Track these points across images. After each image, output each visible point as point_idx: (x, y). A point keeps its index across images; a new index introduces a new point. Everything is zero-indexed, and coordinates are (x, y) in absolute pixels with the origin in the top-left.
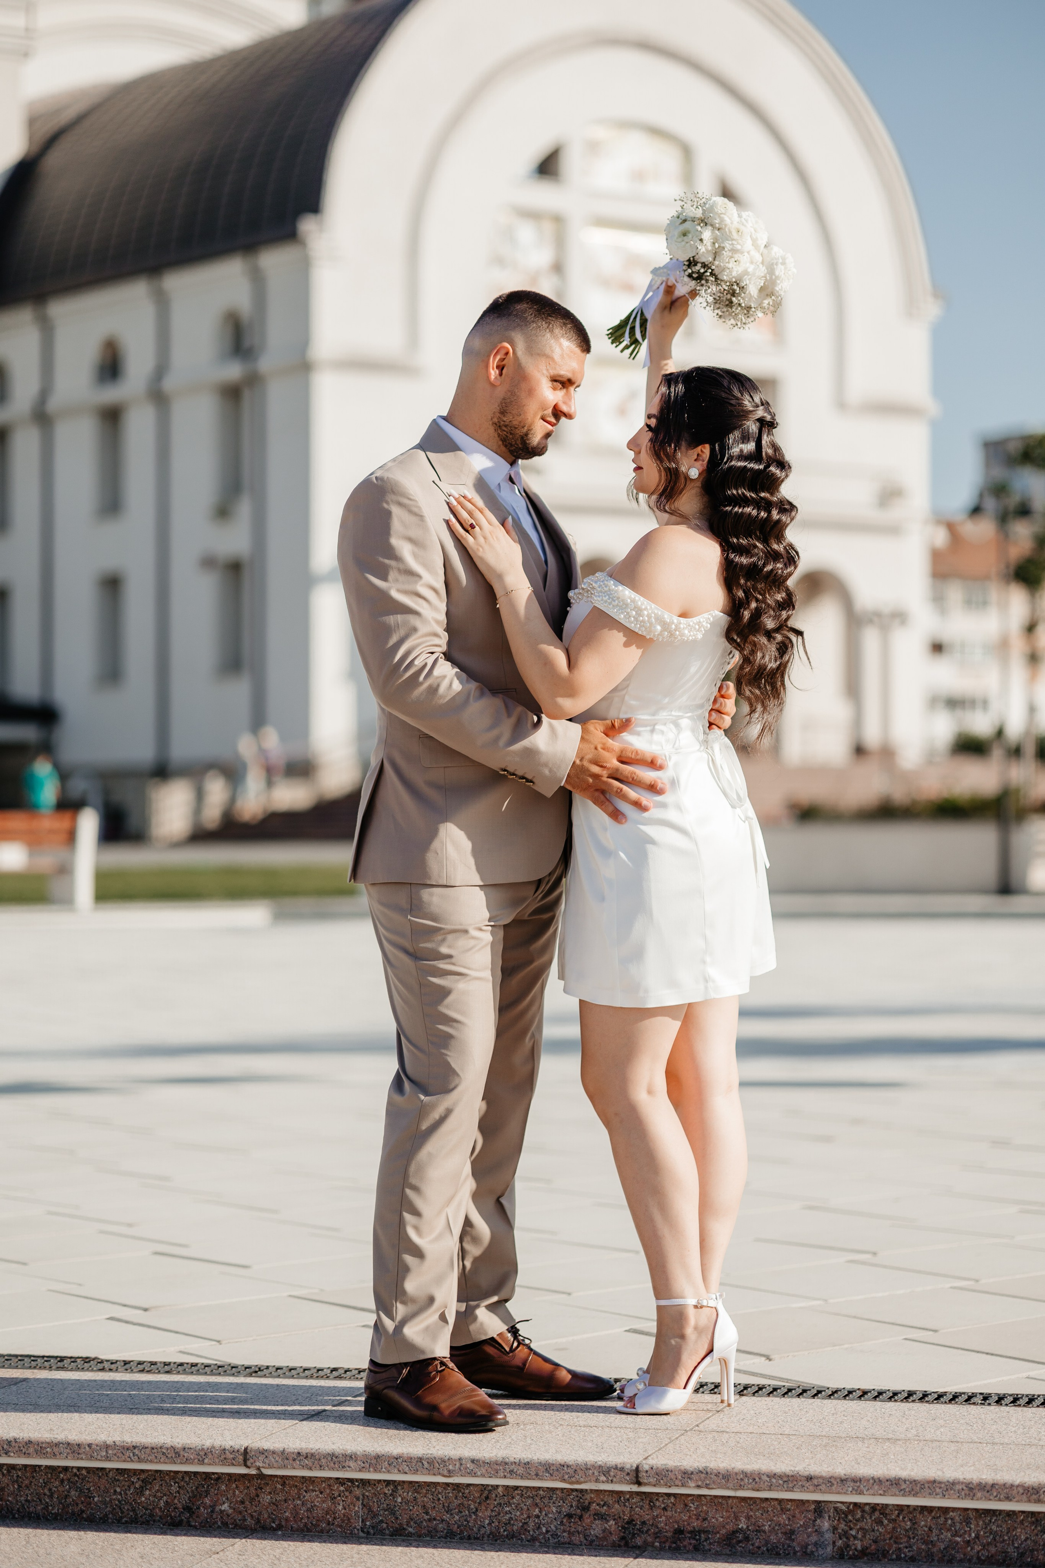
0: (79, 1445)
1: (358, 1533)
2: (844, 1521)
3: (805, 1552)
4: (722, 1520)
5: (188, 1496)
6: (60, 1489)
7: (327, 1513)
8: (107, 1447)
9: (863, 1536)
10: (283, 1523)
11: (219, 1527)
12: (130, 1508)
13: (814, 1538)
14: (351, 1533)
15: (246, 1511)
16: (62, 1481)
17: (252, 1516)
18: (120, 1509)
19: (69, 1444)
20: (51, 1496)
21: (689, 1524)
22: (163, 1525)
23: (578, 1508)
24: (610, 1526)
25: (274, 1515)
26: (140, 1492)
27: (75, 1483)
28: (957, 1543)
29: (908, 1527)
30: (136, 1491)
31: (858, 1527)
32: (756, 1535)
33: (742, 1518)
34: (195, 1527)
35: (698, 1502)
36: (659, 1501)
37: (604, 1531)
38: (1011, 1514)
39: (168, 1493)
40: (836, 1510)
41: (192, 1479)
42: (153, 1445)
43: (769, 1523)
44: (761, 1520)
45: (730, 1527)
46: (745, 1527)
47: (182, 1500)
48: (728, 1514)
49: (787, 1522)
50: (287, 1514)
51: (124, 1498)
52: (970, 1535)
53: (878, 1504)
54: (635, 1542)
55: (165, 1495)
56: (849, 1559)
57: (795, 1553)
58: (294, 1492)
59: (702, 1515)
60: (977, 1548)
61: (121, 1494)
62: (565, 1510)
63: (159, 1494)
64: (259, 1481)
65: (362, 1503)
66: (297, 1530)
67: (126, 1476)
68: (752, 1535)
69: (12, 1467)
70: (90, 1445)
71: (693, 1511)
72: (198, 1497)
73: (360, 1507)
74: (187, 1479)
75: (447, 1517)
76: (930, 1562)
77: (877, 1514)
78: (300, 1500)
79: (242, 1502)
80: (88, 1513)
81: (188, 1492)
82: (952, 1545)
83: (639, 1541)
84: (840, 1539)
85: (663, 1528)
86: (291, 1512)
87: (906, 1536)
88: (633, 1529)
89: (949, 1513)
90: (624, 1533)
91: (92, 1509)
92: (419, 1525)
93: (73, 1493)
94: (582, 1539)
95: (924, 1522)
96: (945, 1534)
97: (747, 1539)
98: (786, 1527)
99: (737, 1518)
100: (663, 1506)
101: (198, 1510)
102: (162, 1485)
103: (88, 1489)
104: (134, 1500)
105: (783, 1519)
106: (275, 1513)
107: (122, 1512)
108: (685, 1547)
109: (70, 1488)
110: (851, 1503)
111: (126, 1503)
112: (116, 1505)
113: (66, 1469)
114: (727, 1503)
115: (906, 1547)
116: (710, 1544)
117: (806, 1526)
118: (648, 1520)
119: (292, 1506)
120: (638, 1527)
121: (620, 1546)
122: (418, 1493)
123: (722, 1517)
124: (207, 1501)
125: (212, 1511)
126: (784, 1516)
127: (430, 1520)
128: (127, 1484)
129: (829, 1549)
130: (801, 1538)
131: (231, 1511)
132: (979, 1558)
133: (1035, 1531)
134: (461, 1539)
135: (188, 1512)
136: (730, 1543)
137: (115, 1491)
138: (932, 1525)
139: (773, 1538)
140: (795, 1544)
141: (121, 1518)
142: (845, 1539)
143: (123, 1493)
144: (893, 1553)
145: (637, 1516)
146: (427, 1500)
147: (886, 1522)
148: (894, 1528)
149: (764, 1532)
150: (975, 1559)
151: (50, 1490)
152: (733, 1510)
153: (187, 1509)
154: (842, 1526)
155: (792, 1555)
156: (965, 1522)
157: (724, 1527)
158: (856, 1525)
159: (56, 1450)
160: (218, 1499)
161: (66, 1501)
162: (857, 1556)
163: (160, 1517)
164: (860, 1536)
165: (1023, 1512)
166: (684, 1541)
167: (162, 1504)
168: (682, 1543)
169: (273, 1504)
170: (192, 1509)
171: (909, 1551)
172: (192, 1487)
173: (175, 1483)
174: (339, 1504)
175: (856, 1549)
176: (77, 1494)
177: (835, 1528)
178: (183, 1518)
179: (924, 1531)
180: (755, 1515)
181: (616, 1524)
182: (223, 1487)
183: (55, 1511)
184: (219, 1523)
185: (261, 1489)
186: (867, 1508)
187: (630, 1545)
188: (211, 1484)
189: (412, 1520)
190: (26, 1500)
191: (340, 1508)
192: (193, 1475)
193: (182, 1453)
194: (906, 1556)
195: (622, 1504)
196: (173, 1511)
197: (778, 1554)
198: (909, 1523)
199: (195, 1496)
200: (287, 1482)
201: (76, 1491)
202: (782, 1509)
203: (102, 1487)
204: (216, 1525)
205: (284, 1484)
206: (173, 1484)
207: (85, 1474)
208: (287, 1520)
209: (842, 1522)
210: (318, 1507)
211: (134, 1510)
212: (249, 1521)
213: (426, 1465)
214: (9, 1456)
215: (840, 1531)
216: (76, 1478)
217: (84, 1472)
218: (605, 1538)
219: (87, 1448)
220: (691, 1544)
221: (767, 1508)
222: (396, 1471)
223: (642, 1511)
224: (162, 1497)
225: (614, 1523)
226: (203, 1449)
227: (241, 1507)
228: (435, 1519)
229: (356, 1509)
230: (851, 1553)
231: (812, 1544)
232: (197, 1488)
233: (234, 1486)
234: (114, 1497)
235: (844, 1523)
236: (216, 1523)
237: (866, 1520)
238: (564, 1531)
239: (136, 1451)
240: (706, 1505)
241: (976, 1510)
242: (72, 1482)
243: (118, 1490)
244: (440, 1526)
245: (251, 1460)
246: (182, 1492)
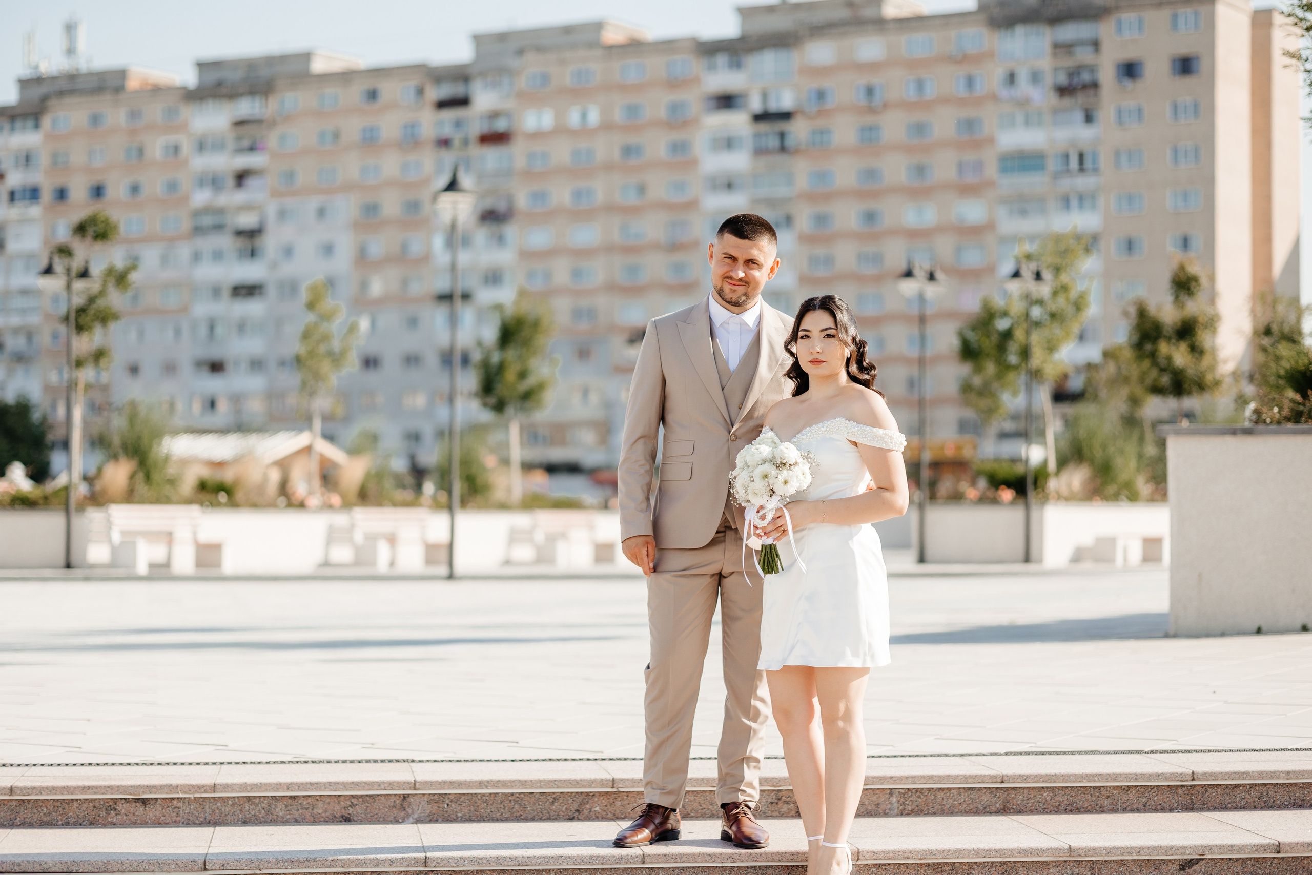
0: (526, 781)
2: (903, 797)
3: (884, 814)
5: (577, 804)
8: (541, 781)
11: (594, 819)
13: (889, 806)
15: (607, 810)
16: (511, 800)
17: (611, 812)
18: (542, 812)
19: (520, 781)
20: (504, 809)
22: (565, 820)
23: (776, 799)
26: (553, 803)
27: (517, 801)
28: (955, 804)
30: (550, 804)
31: (910, 800)
34: (581, 820)
37: (788, 809)
38: (980, 789)
40: (899, 793)
41: (580, 796)
42: (565, 779)
47: (575, 807)
49: (876, 800)
50: (628, 811)
51: (543, 807)
53: (919, 788)
55: (565, 805)
56: (905, 815)
57: (880, 814)
58: (633, 799)
60: (965, 806)
61: (542, 805)
62: (770, 800)
64: (616, 795)
67: (545, 796)
69: (484, 795)
70: (531, 781)
74: (577, 796)
75: (711, 807)
77: (918, 793)
79: (606, 806)
81: (577, 802)
82: (953, 806)
84: (901, 806)
87: (932, 802)
89: (951, 791)
91: (527, 813)
92: (697, 811)
93: (516, 806)
94: (778, 814)
95: (940, 795)
96: (950, 800)
101: (583, 810)
102: (563, 800)
103: (524, 804)
104: (549, 808)
106: (622, 810)
107: (543, 814)
109: (515, 804)
110: (906, 789)
111: (545, 810)
112: (539, 810)
113: (512, 794)
115: (932, 808)
117: (885, 801)
119: (631, 806)
122: (697, 796)
124: (588, 806)
125: (590, 811)
126: (875, 797)
127: (702, 809)
128: (545, 800)
129: (896, 811)
130: (882, 807)
131: (600, 811)
132: (965, 811)
134: (718, 817)
138: (944, 797)
139: (870, 808)
140: (879, 810)
141: (542, 817)
144: (925, 811)
146: (701, 800)
147: (922, 797)
148: (926, 799)
150: (963, 812)
151: (504, 805)
153: (577, 811)
154: (902, 800)
155: (878, 814)
156: (959, 794)
158: (908, 799)
159: (513, 784)
160: (593, 805)
161: (512, 810)
162: (909, 813)
163: (563, 816)
164: (910, 804)
165: (985, 788)
167: (564, 809)
169: (622, 806)
170: (580, 809)
172: (579, 800)
173: (570, 798)
175: (908, 811)
177: (899, 801)
178: (575, 815)
179: (940, 800)
182: (596, 799)
183: (506, 816)
184: (592, 816)
185: (615, 799)
186: (914, 791)
188: (589, 798)
189: (693, 809)
190: (491, 812)
192: (581, 793)
193: (580, 782)
194: (931, 812)
196: (570, 811)
197: (872, 815)
198: (933, 796)
199: (581, 805)
200: (629, 795)
202: (874, 794)
203: (532, 802)
205: (628, 796)
208: (629, 813)
211: (549, 813)
212: (610, 815)
213: (705, 782)
214: (488, 789)
215: (901, 802)
216: (518, 799)
217: (522, 795)
218: (789, 813)
219: (530, 783)
222: (690, 786)
226: (591, 780)
227: (605, 809)
228: (705, 809)
230: (906, 812)
232: (582, 800)
233: (602, 798)
234: (538, 807)
236: (590, 816)
237: (914, 796)
238: (769, 811)
239: (556, 783)
241: (964, 788)
243: (540, 803)
244: (708, 812)
245: (616, 784)
246: (574, 803)
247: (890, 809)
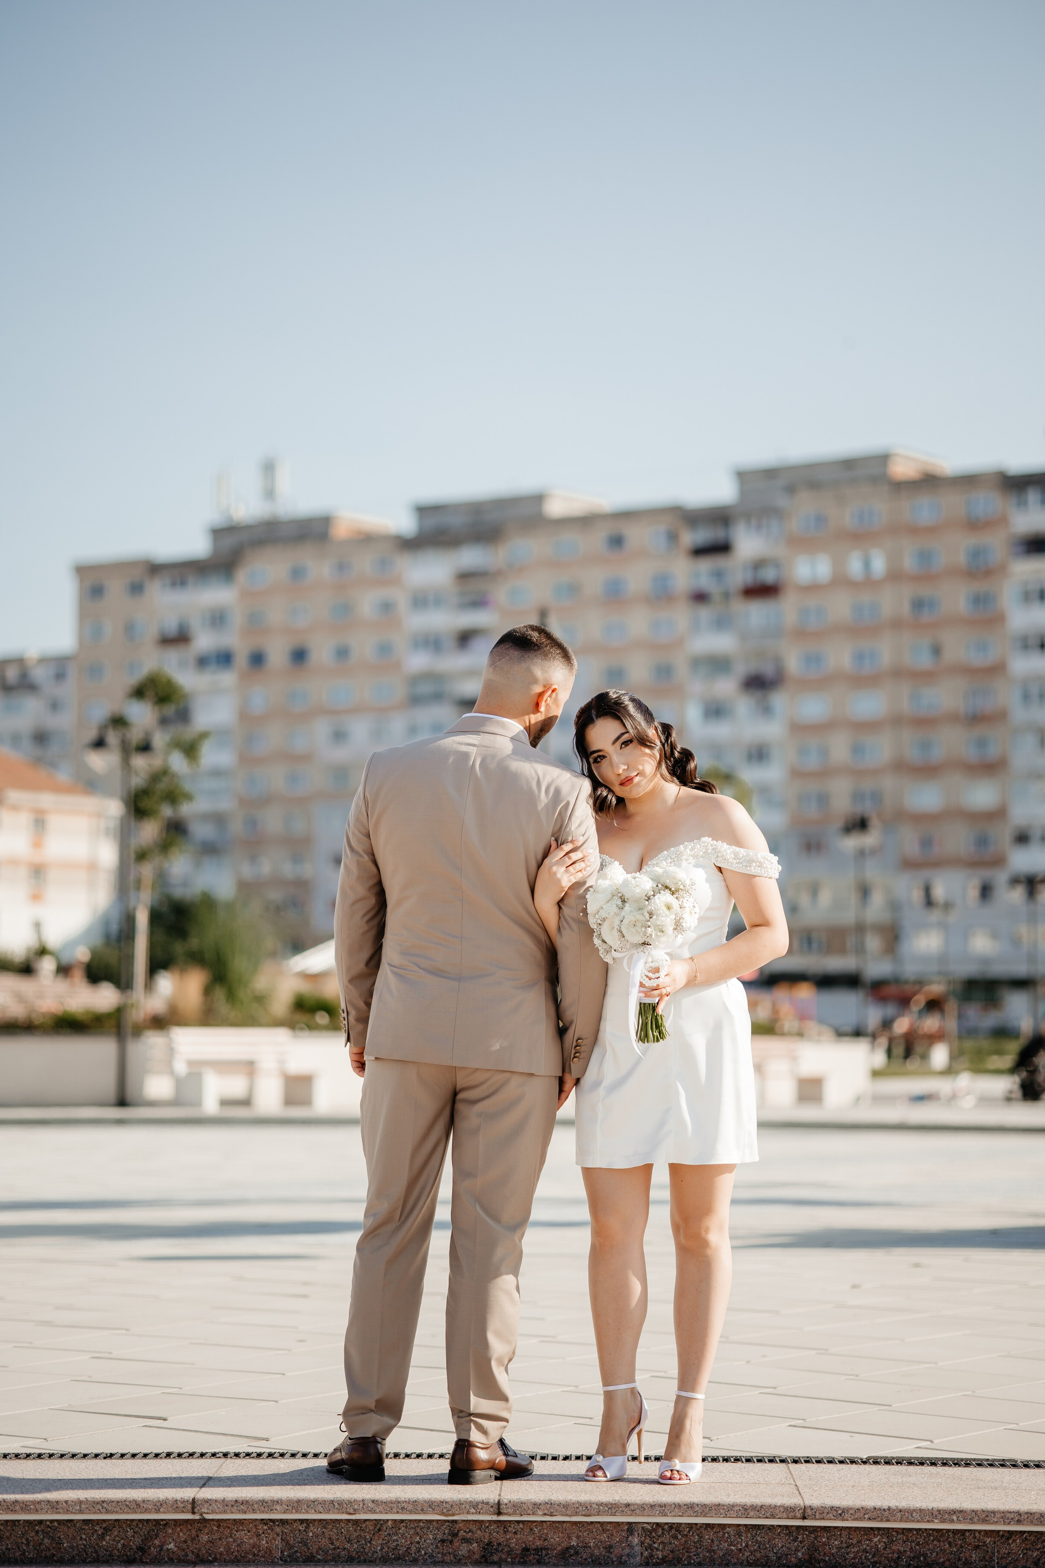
1: (278, 1562)
2: (649, 1537)
3: (620, 1562)
4: (558, 1539)
5: (141, 1539)
6: (35, 1538)
7: (254, 1547)
8: (79, 1504)
9: (663, 1548)
10: (218, 1557)
11: (166, 1562)
12: (93, 1551)
13: (627, 1551)
14: (272, 1562)
15: (188, 1549)
16: (37, 1532)
17: (193, 1552)
18: (85, 1551)
20: (28, 1545)
21: (533, 1544)
22: (120, 1563)
23: (449, 1535)
24: (474, 1548)
25: (211, 1550)
26: (102, 1537)
27: (47, 1533)
28: (732, 1551)
29: (696, 1540)
30: (98, 1537)
31: (660, 1541)
32: (584, 1550)
33: (573, 1538)
34: (146, 1563)
35: (540, 1527)
36: (511, 1527)
37: (469, 1552)
38: (772, 1528)
39: (125, 1538)
40: (643, 1529)
41: (145, 1526)
43: (594, 1541)
44: (587, 1539)
45: (564, 1545)
46: (575, 1544)
47: (136, 1542)
48: (563, 1535)
49: (607, 1540)
50: (221, 1550)
51: (88, 1543)
52: (741, 1545)
53: (674, 1523)
54: (492, 1559)
55: (122, 1539)
56: (653, 1565)
57: (613, 1562)
58: (227, 1532)
59: (544, 1536)
60: (747, 1554)
61: (85, 1540)
62: (439, 1537)
63: (117, 1539)
64: (199, 1525)
65: (281, 1538)
66: (229, 1561)
67: (90, 1526)
68: (581, 1550)
71: (537, 1534)
72: (149, 1539)
73: (280, 1541)
74: (141, 1525)
75: (347, 1546)
76: (713, 1566)
77: (673, 1531)
78: (232, 1538)
79: (185, 1542)
80: (58, 1556)
81: (141, 1536)
82: (729, 1552)
83: (495, 1558)
84: (647, 1550)
85: (514, 1548)
86: (224, 1548)
87: (694, 1547)
88: (491, 1549)
89: (726, 1529)
90: (484, 1552)
91: (62, 1553)
92: (326, 1553)
93: (46, 1541)
94: (452, 1558)
95: (707, 1536)
96: (723, 1544)
97: (577, 1553)
98: (606, 1543)
99: (569, 1538)
100: (514, 1531)
101: (149, 1550)
102: (120, 1531)
103: (59, 1537)
104: (96, 1544)
105: (604, 1537)
106: (211, 1549)
107: (87, 1554)
108: (530, 1561)
109: (44, 1537)
110: (654, 1523)
111: (90, 1547)
112: (81, 1549)
113: (40, 1522)
114: (562, 1527)
115: (695, 1555)
116: (550, 1558)
117: (620, 1542)
118: (503, 1542)
119: (225, 1543)
120: (495, 1547)
121: (481, 1562)
122: (326, 1528)
123: (558, 1538)
124: (157, 1542)
125: (161, 1550)
126: (605, 1535)
127: (334, 1549)
128: (91, 1532)
129: (638, 1559)
130: (617, 1551)
131: (176, 1549)
132: (748, 1561)
133: (789, 1540)
135: (141, 1552)
136: (564, 1557)
137: (81, 1538)
138: (714, 1538)
139: (596, 1552)
140: (612, 1556)
141: (86, 1559)
142: (650, 1551)
143: (87, 1539)
144: (685, 1560)
145: (494, 1539)
146: (333, 1534)
147: (680, 1537)
148: (685, 1541)
149: (590, 1547)
150: (745, 1563)
151: (27, 1539)
152: (567, 1532)
153: (140, 1549)
154: (648, 1541)
155: (610, 1564)
156: (738, 1535)
157: (559, 1545)
158: (658, 1540)
160: (166, 1540)
161: (40, 1547)
162: (659, 1563)
163: (118, 1556)
164: (661, 1548)
165: (780, 1526)
166: (530, 1556)
167: (120, 1546)
168: (528, 1558)
169: (211, 1542)
170: (144, 1549)
171: (697, 1558)
172: (144, 1532)
173: (130, 1529)
174: (263, 1540)
175: (658, 1558)
176: (49, 1541)
177: (642, 1543)
178: (137, 1556)
179: (708, 1542)
180: (583, 1535)
181: (478, 1546)
182: (170, 1531)
183: (31, 1555)
184: (166, 1559)
185: (201, 1530)
186: (666, 1527)
187: (489, 1561)
188: (160, 1528)
189: (320, 1549)
190: (7, 1549)
191: (264, 1542)
192: (145, 1522)
193: (140, 1507)
194: (695, 1562)
195: (483, 1530)
196: (128, 1551)
198: (697, 1537)
199: (147, 1539)
200: (223, 1524)
201: (49, 1539)
202: (603, 1530)
203: (70, 1535)
204: (164, 1561)
205: (219, 1526)
206: (129, 1530)
207: (57, 1525)
208: (221, 1554)
209: (648, 1538)
210: (246, 1543)
211: (96, 1552)
212: (191, 1556)
213: (337, 1506)
215: (646, 1545)
216: (49, 1529)
217: (56, 1524)
218: (469, 1557)
219: (63, 1507)
220: (535, 1559)
221: (592, 1529)
222: (310, 1512)
223: (498, 1535)
224: (120, 1541)
225: (477, 1545)
226: (158, 1503)
227: (184, 1546)
228: (338, 1548)
229: (277, 1543)
230: (654, 1561)
231: (625, 1555)
232: (149, 1532)
233: (179, 1529)
234: (81, 1542)
235: (649, 1538)
236: (164, 1559)
237: (666, 1535)
238: (439, 1553)
239: (103, 1507)
240: (546, 1529)
241: (745, 1525)
242: (45, 1533)
243: (84, 1537)
244: (343, 1553)
245: (197, 1508)
246: (136, 1536)
247: (628, 1555)
